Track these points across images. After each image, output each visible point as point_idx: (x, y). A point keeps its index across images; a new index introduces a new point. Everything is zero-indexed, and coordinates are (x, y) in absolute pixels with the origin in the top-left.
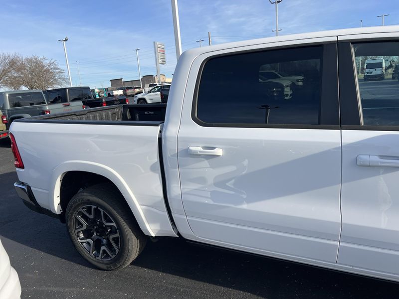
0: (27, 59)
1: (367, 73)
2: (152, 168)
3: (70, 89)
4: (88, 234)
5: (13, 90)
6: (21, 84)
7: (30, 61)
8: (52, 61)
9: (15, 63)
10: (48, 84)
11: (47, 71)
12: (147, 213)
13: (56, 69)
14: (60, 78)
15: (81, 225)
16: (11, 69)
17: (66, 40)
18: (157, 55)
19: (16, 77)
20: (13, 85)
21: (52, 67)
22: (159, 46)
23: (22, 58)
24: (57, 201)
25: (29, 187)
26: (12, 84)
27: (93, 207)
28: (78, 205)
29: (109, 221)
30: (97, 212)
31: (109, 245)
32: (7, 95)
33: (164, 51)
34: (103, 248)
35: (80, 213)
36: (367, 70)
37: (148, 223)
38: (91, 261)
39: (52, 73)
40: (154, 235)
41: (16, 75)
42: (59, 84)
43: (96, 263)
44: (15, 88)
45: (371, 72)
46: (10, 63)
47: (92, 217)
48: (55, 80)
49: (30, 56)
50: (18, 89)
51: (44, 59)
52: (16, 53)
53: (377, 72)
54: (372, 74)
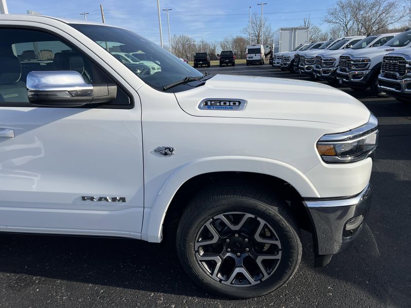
1: (249, 58)
36: (249, 55)
45: (252, 58)
53: (256, 57)
54: (253, 59)
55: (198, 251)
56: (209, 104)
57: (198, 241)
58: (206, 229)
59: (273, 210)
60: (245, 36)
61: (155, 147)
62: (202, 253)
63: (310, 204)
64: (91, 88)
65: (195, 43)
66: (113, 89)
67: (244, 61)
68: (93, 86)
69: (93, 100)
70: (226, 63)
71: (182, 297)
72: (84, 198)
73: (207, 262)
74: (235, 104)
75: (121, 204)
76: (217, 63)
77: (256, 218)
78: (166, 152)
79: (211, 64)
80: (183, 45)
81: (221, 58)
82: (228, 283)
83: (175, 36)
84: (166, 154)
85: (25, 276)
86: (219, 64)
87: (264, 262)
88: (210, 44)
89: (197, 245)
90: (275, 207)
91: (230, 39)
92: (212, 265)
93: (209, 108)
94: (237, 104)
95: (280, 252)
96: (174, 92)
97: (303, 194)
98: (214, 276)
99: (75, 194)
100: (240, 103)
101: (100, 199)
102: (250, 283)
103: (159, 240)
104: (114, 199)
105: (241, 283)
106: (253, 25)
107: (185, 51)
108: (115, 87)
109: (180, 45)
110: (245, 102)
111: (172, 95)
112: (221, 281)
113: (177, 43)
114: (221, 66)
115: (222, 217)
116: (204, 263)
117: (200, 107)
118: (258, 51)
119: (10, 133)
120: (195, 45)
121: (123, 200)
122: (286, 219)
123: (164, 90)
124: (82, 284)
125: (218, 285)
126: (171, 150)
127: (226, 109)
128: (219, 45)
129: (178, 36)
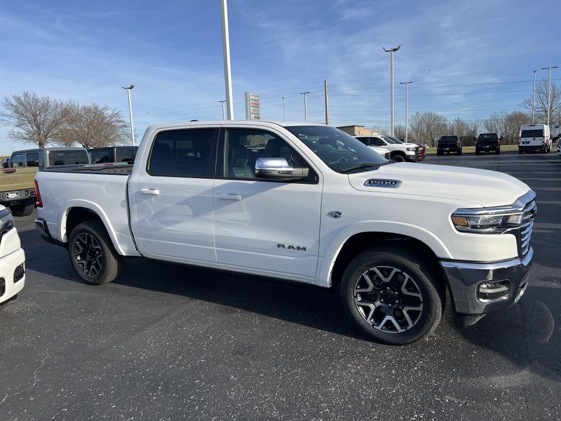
0: (84, 108)
1: (523, 143)
2: (122, 205)
3: (119, 148)
4: (83, 257)
5: (64, 146)
6: (73, 140)
7: (87, 110)
8: (115, 112)
9: (69, 112)
10: (109, 142)
11: (108, 124)
12: (119, 237)
13: (120, 121)
14: (125, 134)
15: (78, 249)
16: (64, 119)
17: (131, 88)
18: (249, 109)
19: (69, 130)
20: (64, 141)
21: (114, 119)
22: (252, 97)
23: (78, 107)
24: (63, 231)
25: (45, 222)
26: (63, 139)
27: (87, 234)
28: (77, 234)
29: (96, 245)
30: (89, 238)
31: (96, 265)
32: (48, 152)
33: (258, 105)
34: (92, 267)
35: (78, 240)
36: (523, 139)
37: (120, 244)
38: (83, 277)
39: (114, 127)
40: (125, 255)
41: (68, 128)
42: (122, 141)
43: (86, 279)
44: (66, 144)
45: (528, 143)
46: (62, 112)
47: (86, 242)
48: (118, 136)
49: (88, 104)
50: (70, 146)
51: (106, 108)
52: (70, 100)
53: (535, 142)
54: (530, 145)
55: (356, 297)
56: (371, 183)
57: (356, 288)
58: (363, 279)
59: (416, 267)
60: (526, 111)
61: (330, 211)
62: (359, 299)
63: (444, 264)
64: (291, 169)
65: (446, 122)
66: (307, 170)
67: (515, 147)
68: (294, 168)
69: (292, 177)
70: (485, 149)
71: (342, 336)
72: (279, 246)
73: (363, 307)
74: (393, 183)
75: (303, 252)
76: (472, 149)
77: (402, 272)
78: (336, 215)
79: (463, 151)
80: (429, 126)
81: (479, 143)
82: (379, 328)
83: (417, 113)
84: (336, 216)
85: (231, 307)
86: (474, 151)
87: (409, 312)
88: (469, 123)
89: (356, 291)
90: (417, 265)
91: (502, 117)
92: (367, 310)
93: (371, 185)
94: (394, 183)
95: (422, 305)
96: (348, 174)
97: (439, 254)
98: (368, 321)
99: (273, 242)
100: (396, 183)
101: (289, 247)
102: (397, 331)
103: (328, 286)
104: (299, 248)
105: (390, 329)
106: (542, 95)
107: (431, 134)
108: (308, 169)
109: (424, 126)
110: (400, 182)
111: (346, 176)
112: (373, 326)
113: (420, 123)
114: (477, 153)
115: (375, 269)
116: (360, 308)
117: (364, 184)
118: (540, 133)
119: (239, 197)
120: (445, 125)
121: (305, 249)
122: (426, 275)
123: (342, 173)
124: (270, 318)
125: (371, 328)
126: (340, 214)
127: (385, 186)
128: (483, 125)
129: (422, 114)
